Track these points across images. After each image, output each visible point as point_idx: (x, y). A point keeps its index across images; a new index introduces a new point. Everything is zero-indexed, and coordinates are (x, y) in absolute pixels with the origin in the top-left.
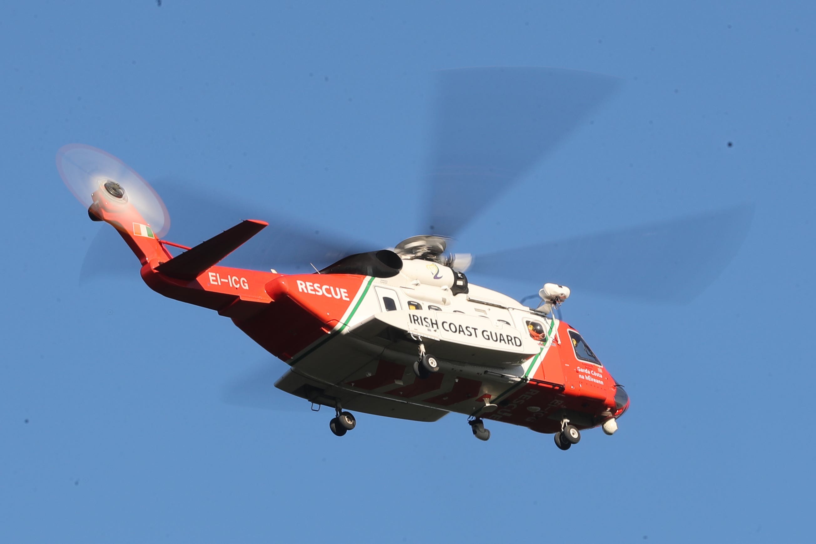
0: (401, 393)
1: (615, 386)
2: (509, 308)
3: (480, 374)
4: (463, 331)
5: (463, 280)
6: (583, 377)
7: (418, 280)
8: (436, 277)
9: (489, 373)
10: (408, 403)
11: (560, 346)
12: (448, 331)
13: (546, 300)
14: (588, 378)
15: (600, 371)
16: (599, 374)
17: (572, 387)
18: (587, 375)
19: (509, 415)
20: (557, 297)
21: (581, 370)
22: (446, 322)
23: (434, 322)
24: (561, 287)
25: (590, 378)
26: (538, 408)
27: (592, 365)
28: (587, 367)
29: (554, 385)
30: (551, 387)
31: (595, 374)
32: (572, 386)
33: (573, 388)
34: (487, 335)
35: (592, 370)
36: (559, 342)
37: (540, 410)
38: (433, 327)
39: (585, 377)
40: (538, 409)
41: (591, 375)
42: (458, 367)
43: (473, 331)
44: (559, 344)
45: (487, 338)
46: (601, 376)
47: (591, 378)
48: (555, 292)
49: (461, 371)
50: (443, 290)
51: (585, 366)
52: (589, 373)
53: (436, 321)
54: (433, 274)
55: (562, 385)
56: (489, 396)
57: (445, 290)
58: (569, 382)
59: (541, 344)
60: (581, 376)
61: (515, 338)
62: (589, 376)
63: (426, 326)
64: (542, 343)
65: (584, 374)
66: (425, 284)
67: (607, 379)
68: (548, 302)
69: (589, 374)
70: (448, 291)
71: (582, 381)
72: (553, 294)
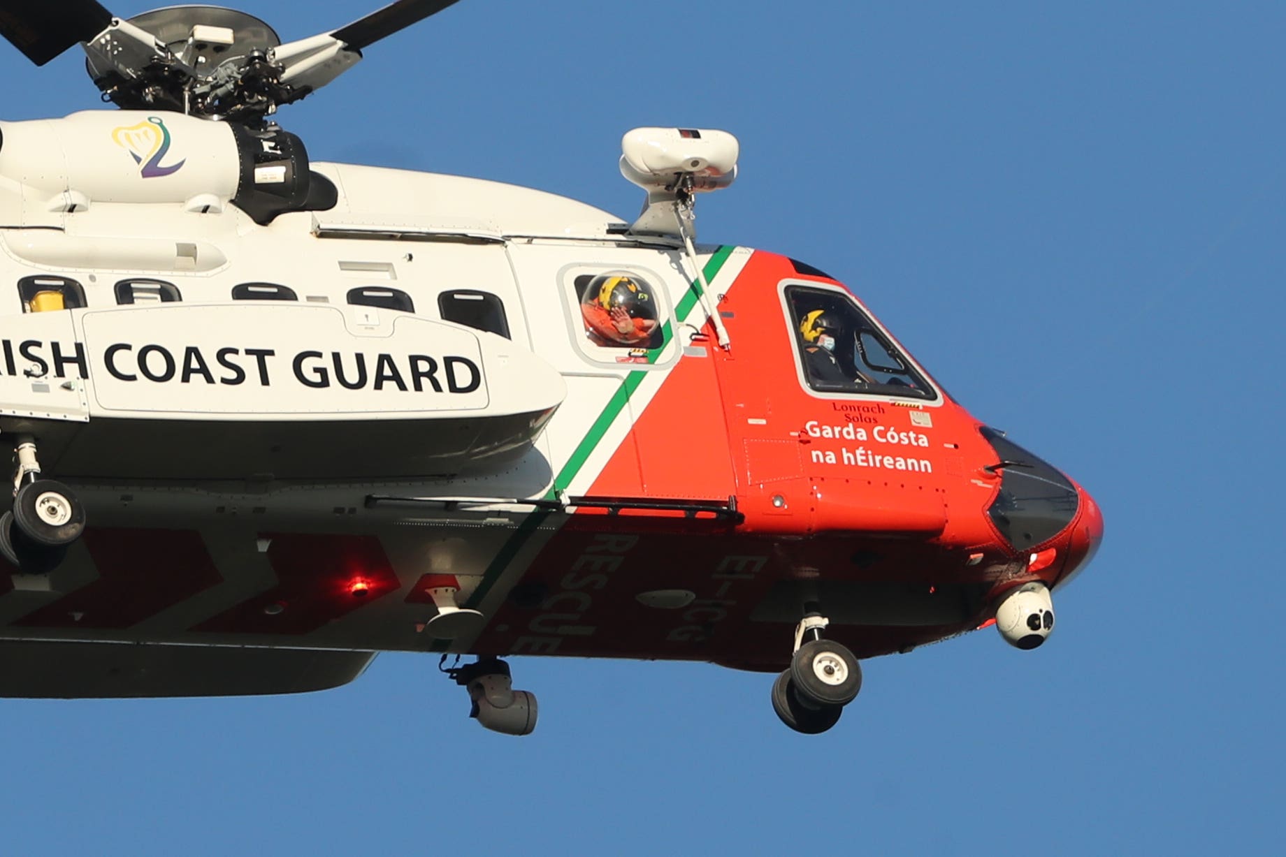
0: (78, 616)
1: (992, 469)
2: (509, 237)
3: (347, 511)
4: (204, 370)
5: (289, 162)
6: (831, 458)
7: (70, 191)
8: (152, 170)
9: (379, 502)
10: (138, 643)
11: (728, 351)
12: (133, 378)
13: (649, 189)
14: (859, 458)
15: (924, 420)
16: (912, 435)
17: (778, 503)
18: (853, 446)
19: (588, 631)
20: (679, 174)
21: (821, 430)
22: (128, 347)
23: (68, 351)
24: (697, 135)
25: (866, 455)
26: (682, 593)
27: (878, 404)
28: (852, 414)
29: (692, 506)
30: (681, 514)
31: (893, 437)
32: (778, 496)
33: (782, 506)
34: (316, 370)
35: (876, 423)
36: (724, 338)
37: (696, 599)
38: (60, 373)
39: (839, 457)
40: (684, 596)
41: (871, 445)
42: (240, 500)
43: (249, 365)
44: (723, 347)
45: (317, 378)
46: (924, 441)
47: (870, 458)
48: (663, 157)
49: (260, 510)
50: (194, 210)
51: (843, 413)
52: (862, 435)
53: (79, 347)
54: (138, 160)
55: (725, 503)
56: (450, 581)
57: (205, 210)
58: (761, 486)
59: (636, 357)
60: (819, 453)
61: (449, 361)
62: (860, 451)
63: (28, 374)
64: (639, 352)
65: (836, 445)
66: (111, 201)
67: (956, 446)
68: (659, 197)
69: (861, 443)
70: (217, 211)
71: (822, 474)
72: (657, 165)
